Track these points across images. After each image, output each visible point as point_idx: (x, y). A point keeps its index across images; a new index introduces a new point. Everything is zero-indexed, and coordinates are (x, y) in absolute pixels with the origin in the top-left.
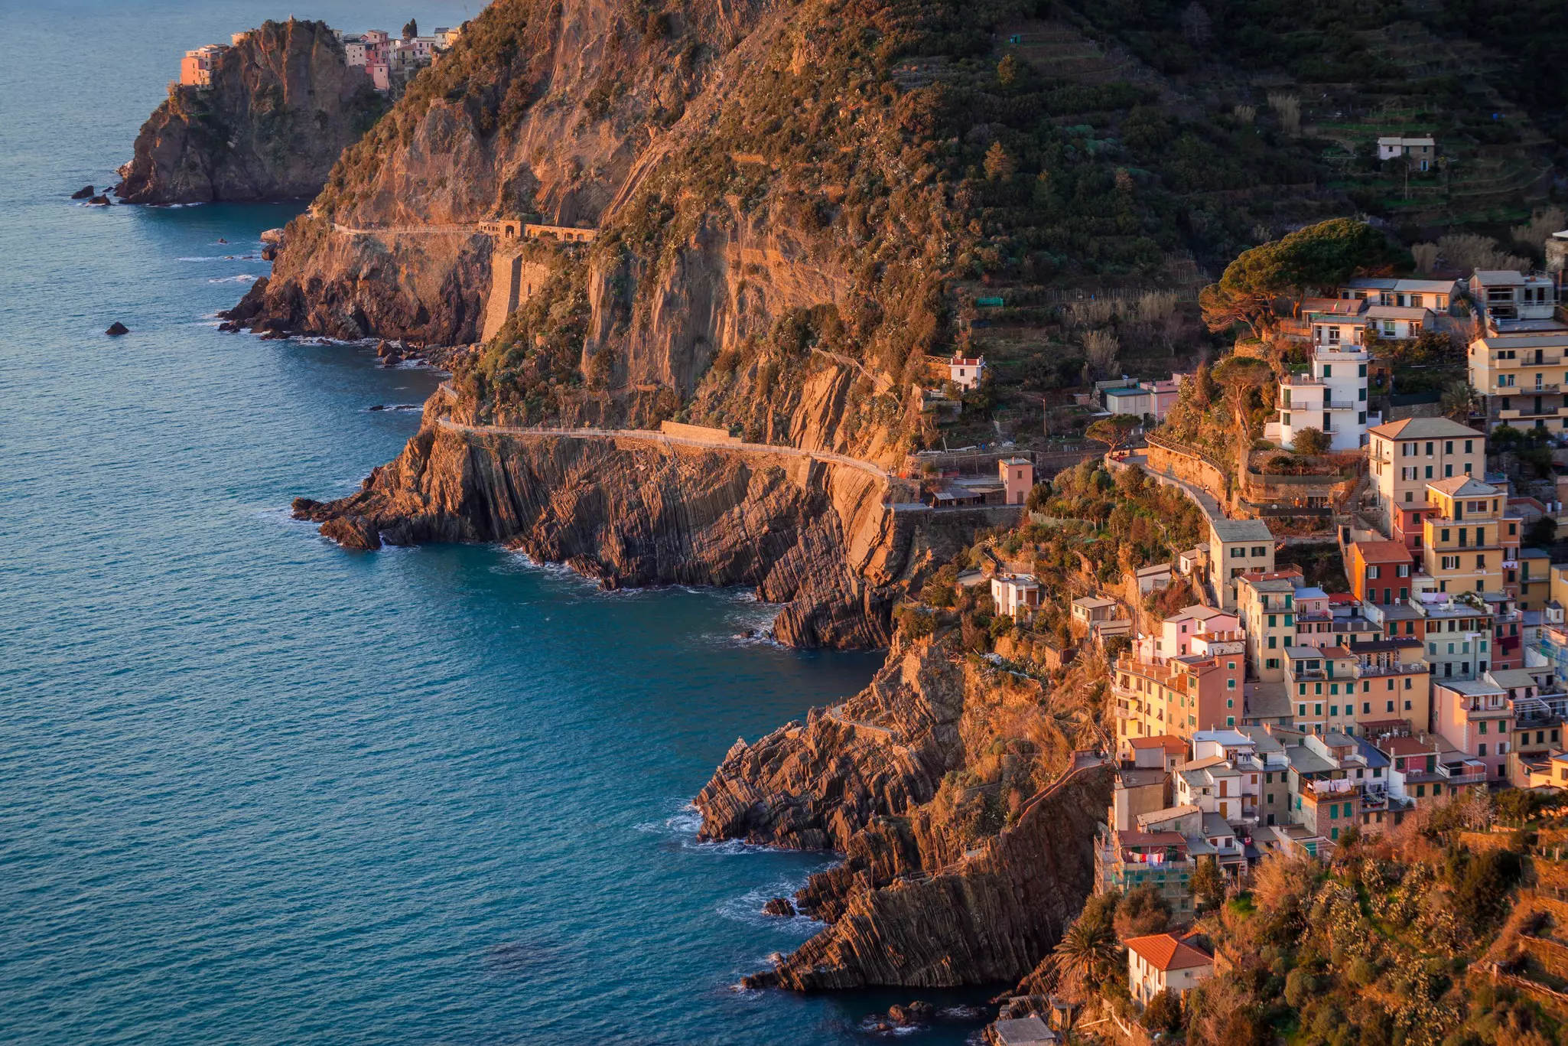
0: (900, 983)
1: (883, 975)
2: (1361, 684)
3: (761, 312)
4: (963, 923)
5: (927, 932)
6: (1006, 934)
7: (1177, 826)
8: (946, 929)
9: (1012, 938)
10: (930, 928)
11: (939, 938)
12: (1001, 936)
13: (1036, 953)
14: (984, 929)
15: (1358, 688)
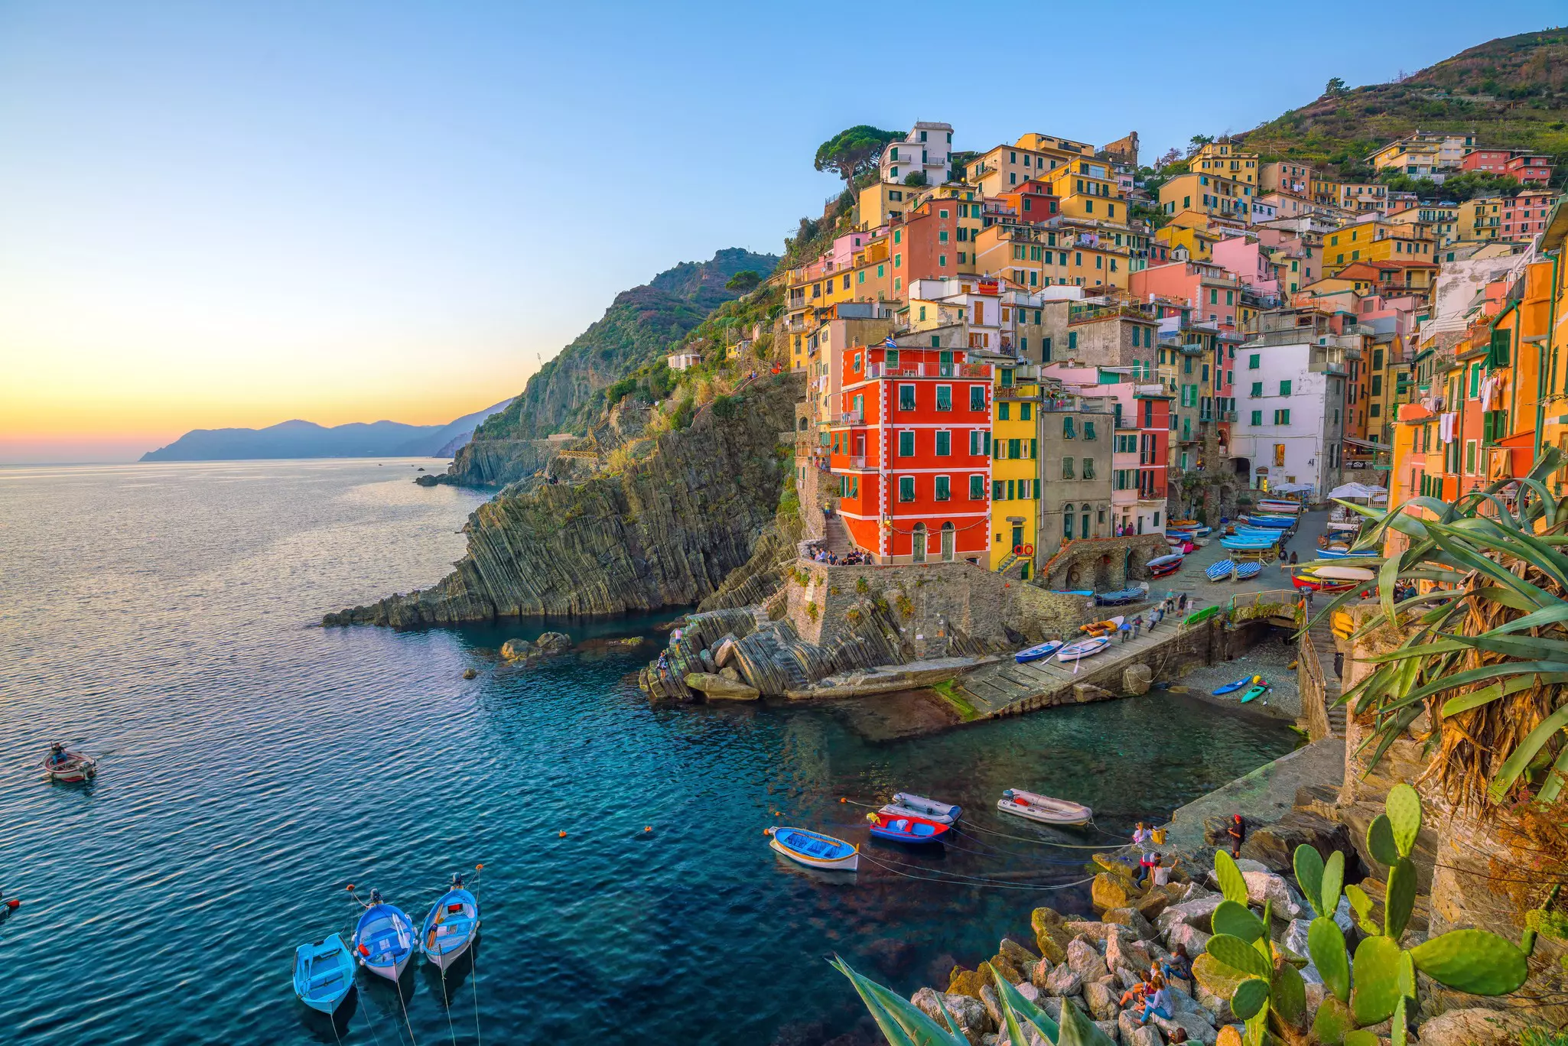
0: (542, 612)
1: (518, 602)
2: (1074, 255)
3: (586, 393)
4: (624, 535)
5: (578, 547)
6: (680, 548)
7: (936, 340)
8: (603, 543)
9: (687, 552)
10: (582, 542)
11: (594, 554)
12: (673, 550)
13: (717, 571)
14: (652, 543)
15: (1071, 259)
